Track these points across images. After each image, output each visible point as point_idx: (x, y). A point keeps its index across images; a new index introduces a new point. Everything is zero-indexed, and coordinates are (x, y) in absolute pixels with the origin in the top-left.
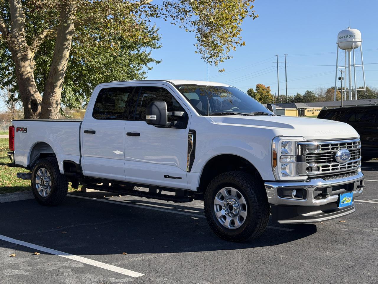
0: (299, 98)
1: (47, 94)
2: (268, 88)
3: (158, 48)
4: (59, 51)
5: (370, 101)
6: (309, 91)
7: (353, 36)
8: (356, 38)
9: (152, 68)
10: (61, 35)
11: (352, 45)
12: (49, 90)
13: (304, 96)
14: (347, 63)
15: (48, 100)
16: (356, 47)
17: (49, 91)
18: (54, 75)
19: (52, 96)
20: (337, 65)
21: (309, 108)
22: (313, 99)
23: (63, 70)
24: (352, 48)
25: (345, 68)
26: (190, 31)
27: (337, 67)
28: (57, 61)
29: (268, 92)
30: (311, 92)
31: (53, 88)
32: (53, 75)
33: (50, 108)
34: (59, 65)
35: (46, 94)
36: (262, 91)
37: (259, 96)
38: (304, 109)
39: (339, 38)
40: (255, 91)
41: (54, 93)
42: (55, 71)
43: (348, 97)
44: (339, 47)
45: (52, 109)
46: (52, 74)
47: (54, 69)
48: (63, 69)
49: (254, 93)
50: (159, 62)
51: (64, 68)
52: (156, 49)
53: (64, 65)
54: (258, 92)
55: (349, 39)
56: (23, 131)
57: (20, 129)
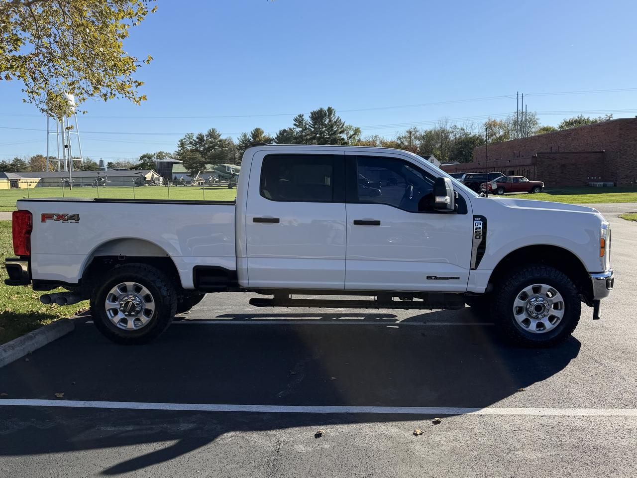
0: (6, 167)
5: (98, 173)
6: (19, 158)
13: (12, 165)
20: (48, 131)
21: (23, 180)
22: (25, 169)
25: (58, 135)
27: (48, 133)
30: (20, 159)
38: (17, 179)
43: (62, 167)
56: (65, 220)
57: (55, 217)
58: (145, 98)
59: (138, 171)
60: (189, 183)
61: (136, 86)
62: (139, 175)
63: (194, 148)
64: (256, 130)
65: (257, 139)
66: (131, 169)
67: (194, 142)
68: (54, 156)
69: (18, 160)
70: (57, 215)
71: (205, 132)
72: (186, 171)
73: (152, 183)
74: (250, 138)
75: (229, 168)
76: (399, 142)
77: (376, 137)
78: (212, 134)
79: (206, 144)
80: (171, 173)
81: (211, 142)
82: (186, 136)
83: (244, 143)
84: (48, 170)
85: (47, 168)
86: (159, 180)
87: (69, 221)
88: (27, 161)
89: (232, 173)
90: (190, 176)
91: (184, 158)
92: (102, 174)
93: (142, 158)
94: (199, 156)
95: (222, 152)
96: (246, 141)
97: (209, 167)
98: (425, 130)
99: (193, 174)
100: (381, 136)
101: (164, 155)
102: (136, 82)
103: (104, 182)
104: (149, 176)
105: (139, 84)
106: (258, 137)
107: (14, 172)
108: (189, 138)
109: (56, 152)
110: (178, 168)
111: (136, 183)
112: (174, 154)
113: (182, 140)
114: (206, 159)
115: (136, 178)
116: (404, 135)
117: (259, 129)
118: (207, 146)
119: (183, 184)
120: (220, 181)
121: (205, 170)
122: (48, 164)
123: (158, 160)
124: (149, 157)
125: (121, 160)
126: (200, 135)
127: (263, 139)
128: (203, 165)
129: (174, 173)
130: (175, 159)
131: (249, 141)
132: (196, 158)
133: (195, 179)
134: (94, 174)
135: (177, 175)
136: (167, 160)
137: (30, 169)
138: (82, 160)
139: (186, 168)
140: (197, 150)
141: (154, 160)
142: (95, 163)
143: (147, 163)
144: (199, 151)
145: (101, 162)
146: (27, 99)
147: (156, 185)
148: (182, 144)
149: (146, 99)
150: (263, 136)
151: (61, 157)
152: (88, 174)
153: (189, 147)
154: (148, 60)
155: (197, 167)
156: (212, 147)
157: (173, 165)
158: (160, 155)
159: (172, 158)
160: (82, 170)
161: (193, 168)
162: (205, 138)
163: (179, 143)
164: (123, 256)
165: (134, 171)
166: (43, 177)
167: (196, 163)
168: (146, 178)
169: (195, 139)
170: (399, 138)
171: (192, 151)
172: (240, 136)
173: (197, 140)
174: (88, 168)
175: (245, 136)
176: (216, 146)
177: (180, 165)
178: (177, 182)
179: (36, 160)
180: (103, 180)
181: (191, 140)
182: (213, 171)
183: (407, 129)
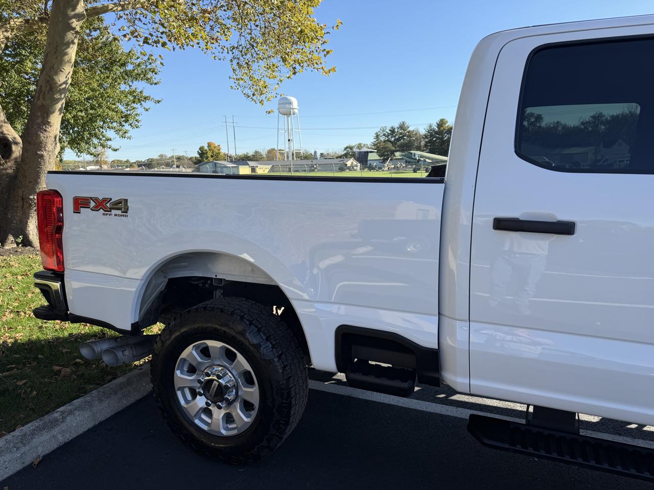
0: (249, 157)
1: (35, 127)
2: (219, 146)
3: (156, 84)
4: (56, 49)
5: (312, 161)
7: (291, 103)
8: (294, 105)
9: (149, 109)
10: (60, 18)
11: (290, 111)
12: (38, 119)
13: (253, 156)
14: (286, 127)
15: (37, 138)
16: (294, 114)
17: (39, 121)
18: (49, 92)
19: (45, 131)
20: (278, 129)
21: (260, 166)
22: (261, 158)
23: (66, 83)
24: (290, 114)
26: (220, 59)
27: (278, 131)
28: (53, 67)
29: (219, 150)
30: (259, 152)
31: (45, 115)
32: (46, 92)
33: (42, 153)
34: (56, 74)
35: (32, 127)
36: (213, 148)
37: (211, 154)
38: (255, 166)
39: (279, 104)
40: (206, 148)
41: (48, 125)
42: (50, 86)
43: (288, 157)
44: (279, 112)
45: (45, 153)
46: (43, 90)
47: (48, 82)
48: (67, 81)
49: (206, 150)
50: (159, 102)
51: (67, 79)
52: (153, 85)
53: (68, 74)
54: (210, 150)
55: (288, 106)
56: (108, 210)
57: (92, 204)
58: (334, 69)
59: (342, 159)
60: (380, 168)
61: (325, 56)
62: (342, 162)
63: (387, 139)
64: (441, 120)
65: (442, 129)
66: (337, 158)
67: (387, 134)
68: (283, 149)
69: (257, 152)
70: (95, 200)
71: (396, 125)
72: (379, 158)
73: (351, 168)
74: (435, 127)
75: (415, 154)
76: (582, 127)
77: (558, 122)
78: (402, 127)
79: (396, 135)
80: (367, 161)
81: (401, 134)
82: (381, 129)
83: (429, 132)
84: (278, 160)
85: (278, 158)
86: (357, 166)
87: (114, 212)
88: (264, 153)
89: (417, 158)
90: (382, 163)
91: (378, 147)
92: (315, 162)
93: (346, 149)
94: (390, 145)
95: (410, 141)
96: (431, 130)
97: (398, 155)
98: (611, 114)
99: (384, 161)
100: (563, 122)
101: (362, 145)
102: (325, 50)
103: (316, 168)
104: (349, 163)
105: (328, 53)
106: (442, 126)
107: (254, 161)
108: (383, 131)
109: (283, 146)
110: (373, 156)
111: (340, 169)
112: (370, 145)
113: (377, 133)
114: (396, 148)
115: (339, 165)
116: (588, 120)
117: (444, 120)
118: (397, 137)
119: (375, 169)
120: (406, 167)
121: (394, 158)
122: (278, 155)
123: (358, 150)
124: (351, 148)
125: (330, 151)
126: (392, 128)
127: (447, 128)
128: (393, 152)
129: (369, 160)
130: (371, 148)
131: (434, 131)
132: (387, 147)
133: (386, 165)
134: (309, 162)
135: (371, 162)
136: (365, 149)
137: (266, 159)
138: (302, 151)
139: (379, 156)
140: (389, 141)
141: (354, 150)
142: (311, 154)
143: (349, 153)
144: (390, 142)
145: (315, 152)
146: (234, 85)
147: (355, 170)
148: (377, 136)
149: (335, 71)
150: (447, 125)
151: (287, 150)
152: (305, 162)
153: (382, 139)
154: (337, 26)
155: (388, 155)
156: (401, 137)
157: (369, 154)
158: (359, 146)
159: (368, 148)
160: (301, 159)
161: (384, 156)
162: (396, 130)
163: (375, 135)
164: (221, 280)
165: (339, 159)
166: (274, 164)
167: (387, 151)
168: (347, 165)
169: (388, 131)
170: (583, 123)
171: (385, 141)
172: (427, 127)
173: (390, 132)
174: (305, 158)
175: (430, 126)
176: (404, 136)
177: (374, 153)
178: (371, 168)
179: (271, 152)
180: (315, 166)
181: (384, 132)
182: (401, 157)
183: (592, 114)
